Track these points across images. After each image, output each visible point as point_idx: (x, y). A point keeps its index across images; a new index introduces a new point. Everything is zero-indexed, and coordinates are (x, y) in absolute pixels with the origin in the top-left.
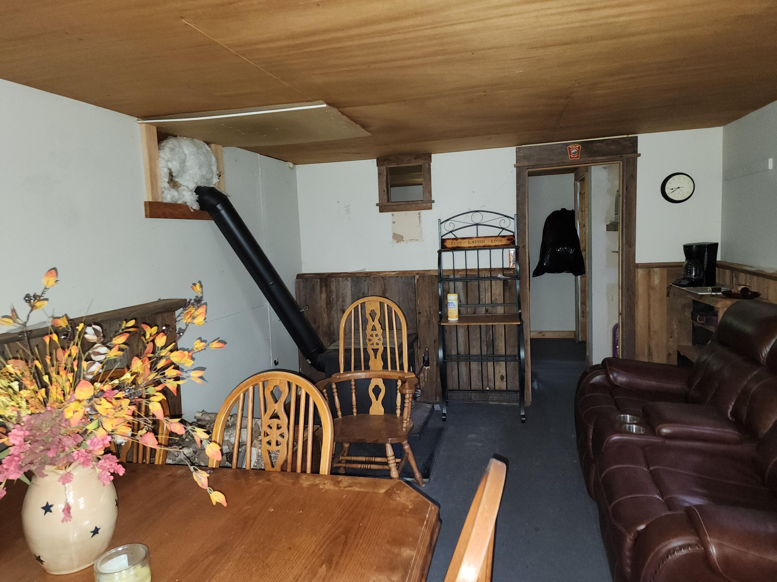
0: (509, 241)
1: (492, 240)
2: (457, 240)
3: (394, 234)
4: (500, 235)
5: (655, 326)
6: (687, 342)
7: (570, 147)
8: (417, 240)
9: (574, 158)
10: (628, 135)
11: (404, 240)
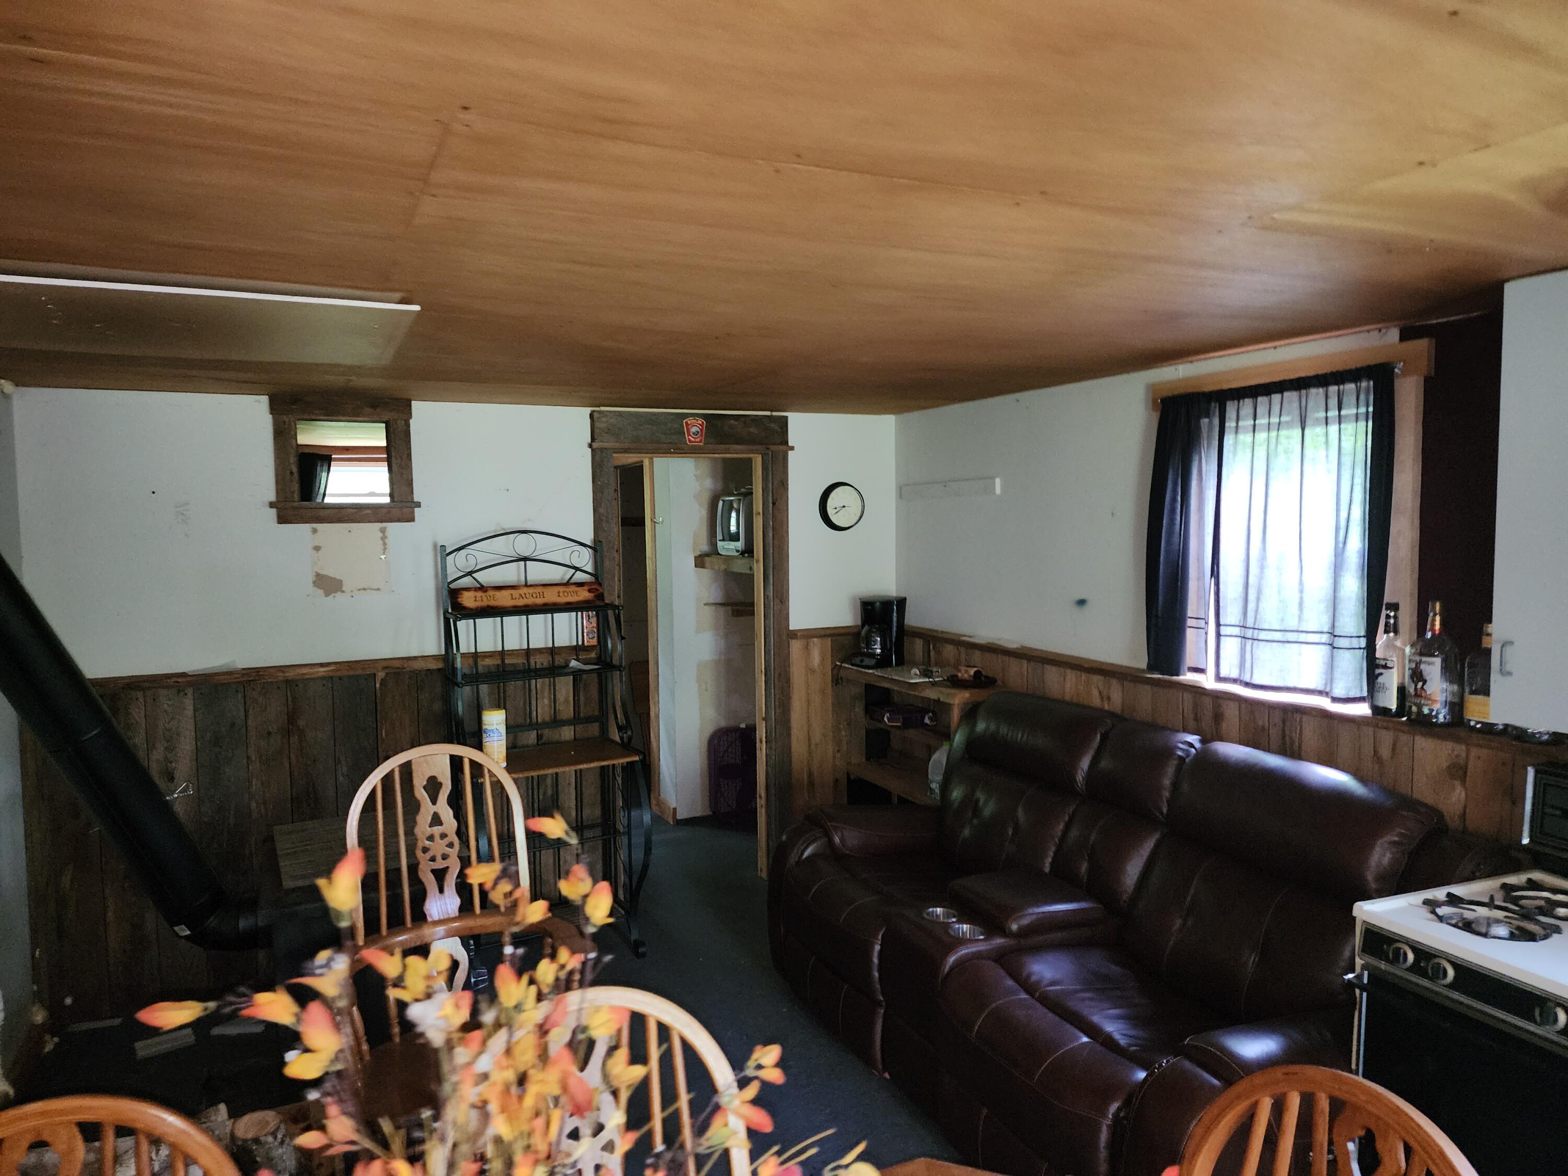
0: (592, 595)
1: (559, 592)
2: (486, 591)
3: (318, 575)
4: (572, 581)
5: (817, 737)
6: (858, 758)
7: (689, 422)
8: (378, 589)
9: (695, 442)
10: (772, 411)
11: (344, 589)
